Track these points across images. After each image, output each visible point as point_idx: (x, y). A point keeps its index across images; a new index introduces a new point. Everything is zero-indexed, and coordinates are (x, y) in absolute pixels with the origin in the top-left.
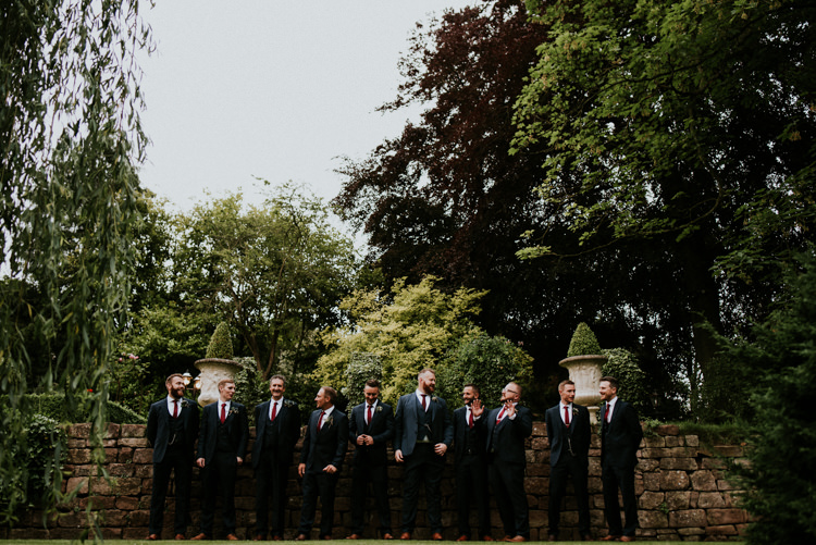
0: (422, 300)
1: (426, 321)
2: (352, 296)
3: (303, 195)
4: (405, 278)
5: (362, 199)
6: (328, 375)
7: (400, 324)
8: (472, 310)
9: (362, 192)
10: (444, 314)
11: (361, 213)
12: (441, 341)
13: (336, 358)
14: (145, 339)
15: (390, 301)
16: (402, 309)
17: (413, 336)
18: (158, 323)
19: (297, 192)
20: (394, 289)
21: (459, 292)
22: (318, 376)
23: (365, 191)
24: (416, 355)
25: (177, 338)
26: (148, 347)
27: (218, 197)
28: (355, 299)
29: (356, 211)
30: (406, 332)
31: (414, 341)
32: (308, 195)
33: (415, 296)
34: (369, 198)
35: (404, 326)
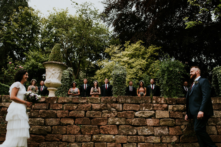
0: (136, 49)
1: (138, 57)
2: (110, 48)
3: (91, 8)
4: (129, 41)
5: (111, 14)
6: (100, 78)
7: (129, 58)
8: (155, 54)
9: (111, 12)
10: (145, 55)
11: (111, 19)
12: (143, 65)
13: (103, 71)
14: (29, 63)
15: (124, 50)
16: (128, 53)
17: (133, 63)
18: (35, 57)
19: (89, 7)
20: (125, 45)
21: (150, 47)
22: (96, 78)
23: (113, 11)
24: (134, 70)
25: (42, 63)
26: (30, 66)
27: (58, 11)
28: (110, 49)
29: (109, 18)
30: (131, 61)
31: (134, 65)
32: (93, 9)
33: (134, 48)
34: (114, 13)
35: (130, 59)
